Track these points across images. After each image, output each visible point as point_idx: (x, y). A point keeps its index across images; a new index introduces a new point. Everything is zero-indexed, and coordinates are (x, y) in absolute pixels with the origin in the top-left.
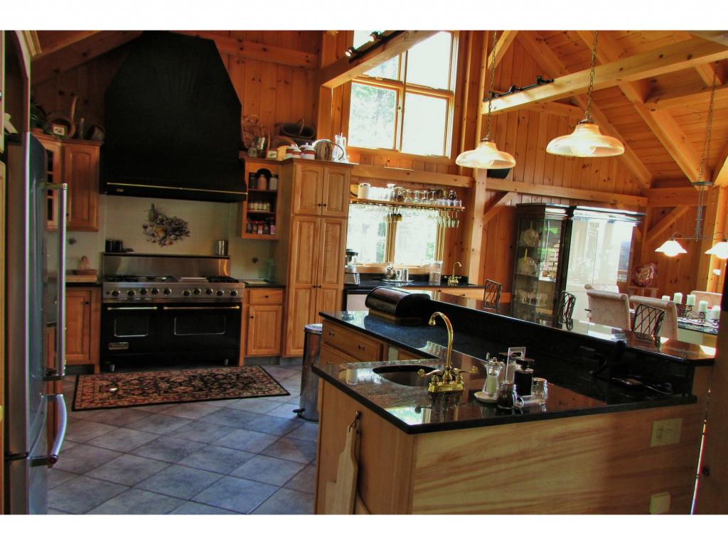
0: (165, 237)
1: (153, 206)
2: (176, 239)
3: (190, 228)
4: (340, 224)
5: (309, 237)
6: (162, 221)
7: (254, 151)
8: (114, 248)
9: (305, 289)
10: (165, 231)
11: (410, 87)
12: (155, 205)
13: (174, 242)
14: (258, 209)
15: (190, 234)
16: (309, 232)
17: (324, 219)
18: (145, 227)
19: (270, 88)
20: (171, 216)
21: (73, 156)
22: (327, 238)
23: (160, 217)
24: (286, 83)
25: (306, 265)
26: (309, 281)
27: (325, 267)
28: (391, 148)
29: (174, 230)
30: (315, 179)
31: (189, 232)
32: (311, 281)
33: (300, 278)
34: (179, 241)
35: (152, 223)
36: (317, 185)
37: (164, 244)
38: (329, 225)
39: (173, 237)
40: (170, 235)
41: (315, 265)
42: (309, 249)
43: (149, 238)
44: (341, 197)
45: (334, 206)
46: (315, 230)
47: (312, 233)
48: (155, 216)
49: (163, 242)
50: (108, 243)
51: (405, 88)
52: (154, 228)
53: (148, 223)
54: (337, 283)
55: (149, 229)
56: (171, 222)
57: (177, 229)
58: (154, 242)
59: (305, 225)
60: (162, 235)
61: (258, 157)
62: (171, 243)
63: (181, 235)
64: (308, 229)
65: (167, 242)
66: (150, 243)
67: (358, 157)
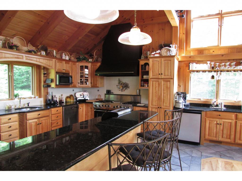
0: (123, 89)
1: (119, 79)
2: (126, 89)
3: (130, 85)
4: (170, 81)
5: (156, 87)
6: (122, 84)
7: (143, 57)
8: (109, 92)
9: (155, 108)
10: (123, 87)
11: (224, 14)
12: (120, 79)
13: (125, 90)
14: (146, 78)
15: (130, 88)
16: (156, 85)
17: (162, 80)
18: (117, 86)
19: (157, 33)
20: (124, 82)
21: (93, 67)
22: (164, 88)
23: (121, 82)
24: (162, 29)
25: (155, 99)
26: (157, 105)
27: (163, 100)
28: (217, 45)
29: (125, 86)
30: (157, 64)
31: (129, 87)
32: (158, 105)
33: (153, 104)
34: (126, 90)
35: (119, 84)
36: (159, 66)
37: (122, 91)
38: (165, 82)
39: (125, 89)
40: (124, 88)
41: (159, 98)
42: (156, 92)
43: (118, 89)
44: (169, 71)
45: (166, 74)
46: (159, 84)
47: (157, 85)
48: (120, 82)
49: (122, 90)
50: (107, 91)
51: (221, 16)
52: (119, 86)
53: (118, 84)
54: (169, 106)
55: (118, 86)
56: (124, 84)
57: (126, 86)
58: (120, 90)
59: (154, 82)
60: (122, 88)
61: (144, 58)
62: (124, 91)
63: (127, 88)
64: (156, 84)
65: (123, 90)
66: (118, 91)
67: (197, 52)
